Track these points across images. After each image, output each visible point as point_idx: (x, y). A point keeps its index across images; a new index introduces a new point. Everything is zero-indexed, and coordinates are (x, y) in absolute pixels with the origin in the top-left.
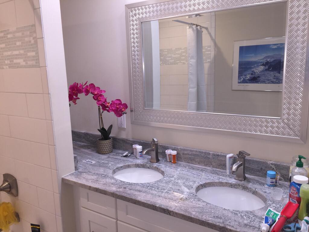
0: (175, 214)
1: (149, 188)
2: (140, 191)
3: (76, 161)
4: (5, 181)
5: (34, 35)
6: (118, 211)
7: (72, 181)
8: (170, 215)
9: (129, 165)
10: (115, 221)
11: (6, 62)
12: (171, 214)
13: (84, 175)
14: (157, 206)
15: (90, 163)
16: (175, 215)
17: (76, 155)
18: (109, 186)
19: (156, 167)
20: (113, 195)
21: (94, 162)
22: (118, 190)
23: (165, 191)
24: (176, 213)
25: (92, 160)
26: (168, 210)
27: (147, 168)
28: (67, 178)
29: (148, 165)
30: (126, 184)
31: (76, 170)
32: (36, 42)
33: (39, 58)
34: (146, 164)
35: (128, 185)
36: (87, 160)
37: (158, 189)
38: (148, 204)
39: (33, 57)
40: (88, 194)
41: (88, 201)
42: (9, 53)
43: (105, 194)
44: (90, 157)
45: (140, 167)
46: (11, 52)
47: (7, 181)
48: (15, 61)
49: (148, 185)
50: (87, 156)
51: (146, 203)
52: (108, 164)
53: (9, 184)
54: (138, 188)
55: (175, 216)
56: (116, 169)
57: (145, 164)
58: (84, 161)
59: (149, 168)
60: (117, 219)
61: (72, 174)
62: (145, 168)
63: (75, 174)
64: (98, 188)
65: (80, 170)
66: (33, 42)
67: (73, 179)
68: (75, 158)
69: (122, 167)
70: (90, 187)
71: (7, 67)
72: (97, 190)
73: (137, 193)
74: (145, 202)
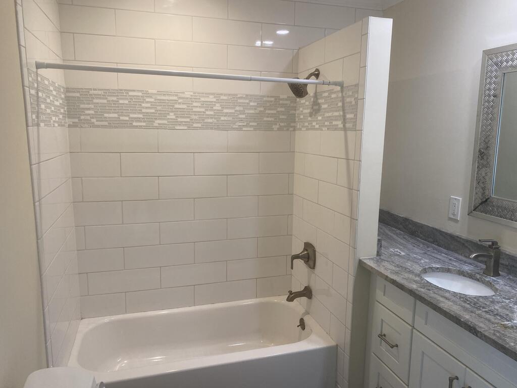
0: (483, 336)
1: (462, 299)
2: (446, 298)
3: (379, 245)
4: (305, 249)
5: (356, 96)
6: (416, 317)
7: (369, 266)
8: (477, 336)
9: (449, 269)
10: (410, 328)
11: (326, 123)
12: (479, 335)
13: (386, 264)
14: (462, 320)
15: (398, 253)
16: (483, 338)
17: (380, 238)
18: (410, 282)
19: (488, 281)
20: (411, 292)
21: (403, 254)
22: (419, 289)
23: (484, 310)
24: (485, 336)
25: (403, 251)
26: (475, 329)
27: (476, 280)
28: (365, 261)
29: (478, 276)
30: (432, 287)
31: (377, 256)
32: (357, 103)
33: (356, 121)
34: (475, 274)
35: (434, 289)
36: (396, 250)
37: (474, 304)
38: (451, 314)
39: (351, 119)
40: (385, 286)
41: (384, 295)
42: (330, 114)
43: (402, 289)
44: (401, 247)
45: (466, 276)
46: (331, 113)
47: (307, 251)
48: (334, 123)
49: (462, 296)
50: (398, 245)
51: (448, 313)
52: (420, 260)
53: (308, 253)
54: (447, 295)
55: (482, 340)
56: (428, 268)
57: (473, 273)
58: (391, 250)
59: (478, 280)
60: (414, 327)
61: (372, 259)
62: (473, 279)
63: (375, 259)
64: (395, 280)
65: (382, 257)
66: (353, 103)
67: (371, 264)
68: (379, 240)
69: (438, 268)
70: (387, 276)
71: (326, 129)
72: (394, 282)
73: (441, 299)
74: (448, 311)
